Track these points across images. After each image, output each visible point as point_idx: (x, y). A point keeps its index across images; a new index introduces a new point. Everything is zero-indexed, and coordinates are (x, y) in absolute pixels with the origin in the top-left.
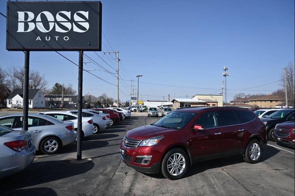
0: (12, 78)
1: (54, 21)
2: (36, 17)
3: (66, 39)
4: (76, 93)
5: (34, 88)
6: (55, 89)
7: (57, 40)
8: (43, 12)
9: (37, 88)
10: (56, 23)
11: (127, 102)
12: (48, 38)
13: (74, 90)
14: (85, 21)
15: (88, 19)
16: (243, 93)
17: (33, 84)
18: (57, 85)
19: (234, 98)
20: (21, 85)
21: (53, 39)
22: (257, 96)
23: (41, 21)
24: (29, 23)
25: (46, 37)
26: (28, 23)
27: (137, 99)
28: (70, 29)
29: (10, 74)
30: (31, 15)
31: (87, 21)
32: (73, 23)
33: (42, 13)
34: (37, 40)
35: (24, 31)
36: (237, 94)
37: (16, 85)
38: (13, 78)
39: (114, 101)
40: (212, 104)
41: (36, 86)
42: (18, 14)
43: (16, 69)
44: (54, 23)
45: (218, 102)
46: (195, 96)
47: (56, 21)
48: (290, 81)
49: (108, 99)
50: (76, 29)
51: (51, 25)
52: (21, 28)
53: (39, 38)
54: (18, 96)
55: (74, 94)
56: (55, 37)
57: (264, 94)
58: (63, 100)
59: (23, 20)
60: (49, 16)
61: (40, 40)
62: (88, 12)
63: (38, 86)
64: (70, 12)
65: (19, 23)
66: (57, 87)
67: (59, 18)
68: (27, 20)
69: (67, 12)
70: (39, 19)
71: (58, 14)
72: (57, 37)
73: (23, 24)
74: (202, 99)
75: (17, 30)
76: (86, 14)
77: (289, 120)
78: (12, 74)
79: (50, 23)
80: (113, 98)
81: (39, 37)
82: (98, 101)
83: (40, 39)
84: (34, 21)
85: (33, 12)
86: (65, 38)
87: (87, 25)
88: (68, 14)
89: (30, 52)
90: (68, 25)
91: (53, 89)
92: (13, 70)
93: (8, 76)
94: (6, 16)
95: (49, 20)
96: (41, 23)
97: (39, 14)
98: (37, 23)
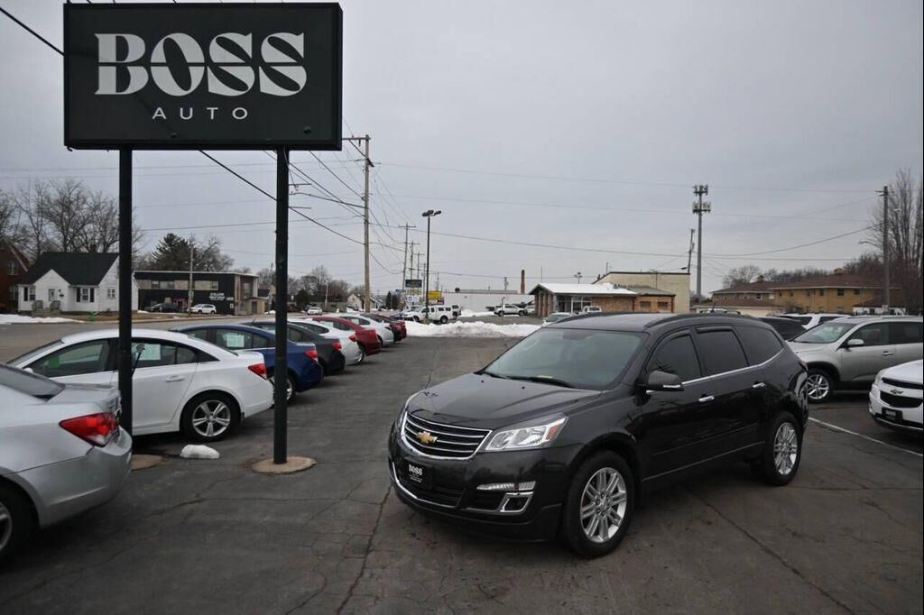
0: (33, 218)
1: (202, 61)
3: (240, 114)
4: (231, 265)
5: (100, 250)
6: (167, 252)
7: (212, 117)
9: (110, 251)
10: (209, 69)
11: (389, 293)
12: (186, 114)
13: (226, 257)
14: (292, 61)
15: (302, 55)
16: (756, 265)
17: (98, 236)
18: (170, 239)
19: (725, 282)
20: (59, 242)
21: (201, 114)
22: (795, 274)
23: (165, 61)
24: (129, 68)
25: (181, 109)
27: (424, 284)
28: (250, 86)
29: (24, 206)
30: (136, 46)
31: (299, 61)
32: (260, 68)
33: (168, 39)
34: (154, 118)
35: (117, 91)
36: (734, 270)
37: (44, 241)
38: (35, 219)
39: (349, 290)
40: (655, 300)
41: (108, 246)
42: (96, 40)
43: (43, 191)
44: (202, 69)
45: (674, 296)
46: (604, 276)
47: (208, 62)
48: (900, 229)
49: (330, 285)
50: (268, 87)
51: (196, 75)
52: (107, 83)
53: (159, 113)
54: (52, 274)
55: (225, 269)
56: (209, 109)
57: (819, 269)
58: (193, 287)
59: (113, 60)
60: (189, 47)
61: (165, 117)
62: (302, 35)
63: (115, 244)
64: (250, 36)
65: (101, 68)
66: (170, 245)
68: (125, 59)
69: (242, 36)
70: (159, 54)
71: (214, 41)
72: (212, 109)
73: (114, 69)
74: (626, 284)
75: (97, 88)
76: (297, 42)
78: (33, 206)
80: (348, 282)
81: (159, 109)
82: (300, 292)
83: (163, 115)
84: (145, 62)
85: (142, 37)
86: (238, 113)
87: (299, 75)
88: (245, 42)
90: (245, 75)
91: (160, 253)
92: (36, 194)
93: (20, 213)
94: (62, 50)
95: (188, 61)
96: (166, 69)
97: (159, 41)
98: (153, 68)
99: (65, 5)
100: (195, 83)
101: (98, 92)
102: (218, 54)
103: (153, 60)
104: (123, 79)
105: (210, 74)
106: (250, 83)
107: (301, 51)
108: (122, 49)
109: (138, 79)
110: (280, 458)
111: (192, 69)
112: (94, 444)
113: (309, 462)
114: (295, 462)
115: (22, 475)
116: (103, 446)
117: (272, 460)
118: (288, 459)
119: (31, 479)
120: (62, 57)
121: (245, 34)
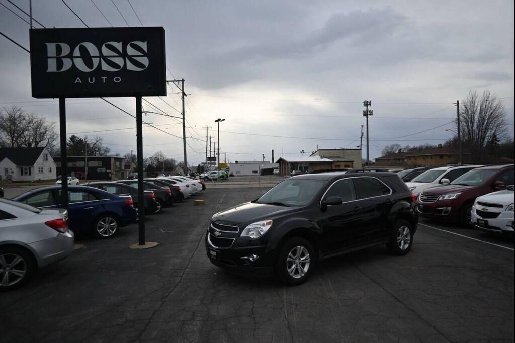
1: (98, 55)
2: (74, 51)
3: (117, 80)
7: (104, 82)
8: (83, 44)
10: (101, 59)
12: (91, 80)
14: (142, 54)
15: (146, 51)
21: (99, 80)
23: (80, 55)
24: (63, 59)
25: (89, 79)
27: (217, 160)
28: (122, 67)
30: (66, 49)
31: (145, 55)
32: (127, 58)
34: (76, 82)
35: (57, 70)
42: (46, 46)
44: (99, 59)
47: (101, 56)
49: (165, 161)
50: (130, 67)
51: (96, 62)
52: (52, 66)
53: (78, 80)
56: (102, 78)
60: (91, 48)
62: (146, 42)
64: (121, 43)
65: (49, 60)
67: (105, 51)
68: (60, 55)
69: (117, 43)
70: (77, 52)
71: (104, 46)
72: (104, 78)
73: (55, 60)
75: (47, 69)
76: (144, 45)
79: (93, 59)
81: (78, 78)
83: (80, 81)
84: (70, 56)
85: (68, 44)
87: (145, 61)
88: (118, 46)
89: (67, 100)
90: (119, 61)
94: (29, 50)
95: (92, 55)
96: (81, 59)
97: (77, 46)
98: (75, 60)
99: (30, 29)
100: (95, 66)
101: (48, 71)
103: (74, 56)
104: (60, 64)
105: (102, 61)
106: (122, 65)
107: (145, 49)
108: (59, 50)
109: (67, 65)
110: (142, 242)
112: (60, 232)
113: (156, 244)
114: (149, 245)
115: (30, 245)
116: (64, 233)
117: (138, 244)
118: (146, 243)
119: (34, 247)
120: (29, 54)
121: (119, 42)
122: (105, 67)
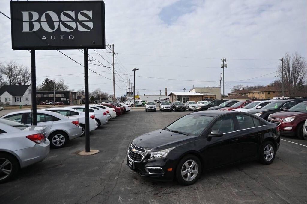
2: (41, 17)
3: (71, 37)
4: (68, 88)
5: (23, 84)
6: (46, 85)
7: (62, 39)
8: (48, 12)
9: (26, 85)
10: (60, 23)
11: (122, 97)
12: (53, 38)
13: (66, 86)
16: (242, 85)
17: (22, 80)
18: (47, 80)
19: (232, 90)
20: (8, 82)
21: (58, 37)
22: (254, 87)
23: (46, 21)
25: (52, 36)
26: (33, 23)
28: (74, 28)
30: (36, 16)
31: (91, 20)
32: (78, 22)
34: (42, 39)
35: (30, 30)
36: (235, 86)
37: (3, 82)
39: (108, 96)
40: (210, 97)
41: (26, 83)
42: (22, 14)
43: (2, 65)
44: (58, 22)
45: (216, 95)
46: (193, 89)
47: (60, 21)
48: (287, 72)
49: (102, 94)
50: (80, 28)
51: (56, 25)
52: (26, 28)
53: (44, 38)
54: (6, 93)
55: (66, 90)
56: (61, 36)
57: (262, 85)
58: (55, 96)
59: (28, 20)
60: (54, 16)
61: (46, 39)
62: (91, 11)
63: (28, 82)
64: (74, 12)
65: (24, 23)
66: (47, 82)
68: (32, 20)
72: (62, 36)
73: (28, 23)
74: (200, 91)
76: (90, 13)
77: (282, 110)
80: (108, 93)
81: (44, 36)
82: (92, 97)
83: (45, 38)
84: (39, 21)
86: (70, 37)
87: (91, 24)
88: (72, 14)
89: (36, 51)
90: (73, 25)
91: (43, 85)
94: (10, 17)
95: (54, 20)
96: (46, 23)
98: (41, 23)
99: (11, 2)
100: (56, 27)
101: (23, 31)
102: (63, 18)
103: (42, 20)
104: (31, 27)
105: (61, 25)
106: (74, 27)
107: (91, 17)
108: (31, 16)
109: (36, 27)
110: (88, 150)
111: (55, 23)
113: (97, 151)
114: (93, 151)
117: (85, 151)
118: (90, 150)
120: (10, 20)
121: (72, 11)
122: (63, 29)
